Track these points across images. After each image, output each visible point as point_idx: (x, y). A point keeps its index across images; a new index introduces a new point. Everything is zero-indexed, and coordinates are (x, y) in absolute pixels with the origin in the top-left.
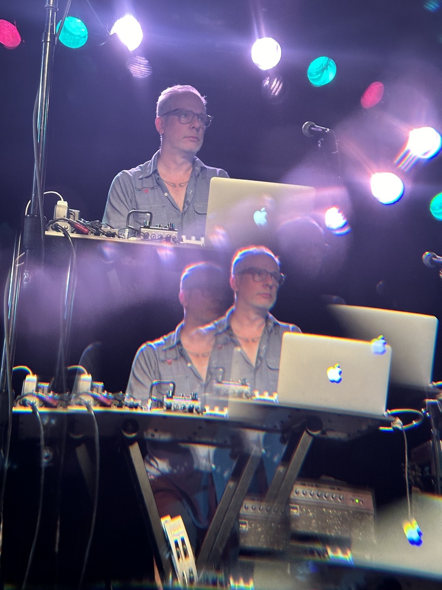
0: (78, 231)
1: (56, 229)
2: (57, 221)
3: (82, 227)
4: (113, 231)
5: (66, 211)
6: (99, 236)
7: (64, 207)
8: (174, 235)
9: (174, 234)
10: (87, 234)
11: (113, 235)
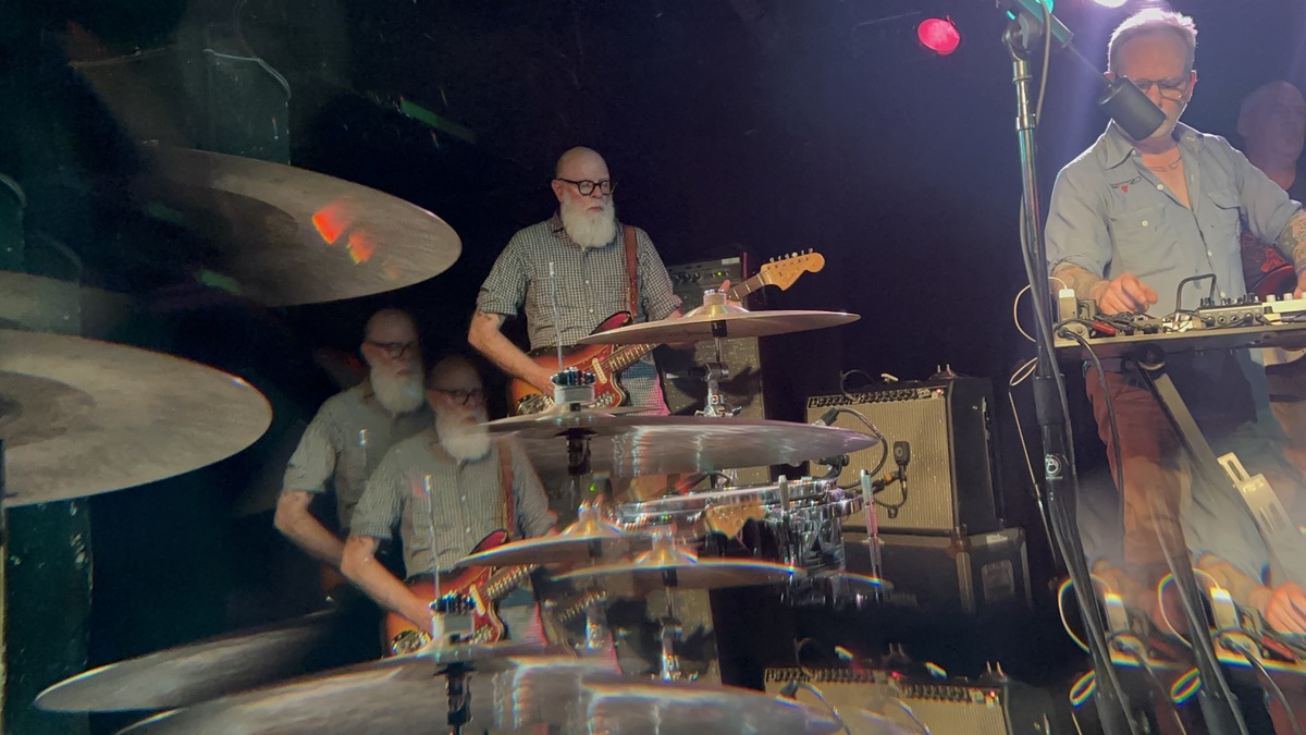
0: (1100, 334)
1: (1065, 335)
2: (1066, 323)
3: (1105, 327)
4: (1153, 323)
5: (1075, 304)
6: (1132, 334)
7: (1072, 298)
8: (1257, 311)
9: (1256, 309)
10: (1113, 335)
11: (1154, 330)
